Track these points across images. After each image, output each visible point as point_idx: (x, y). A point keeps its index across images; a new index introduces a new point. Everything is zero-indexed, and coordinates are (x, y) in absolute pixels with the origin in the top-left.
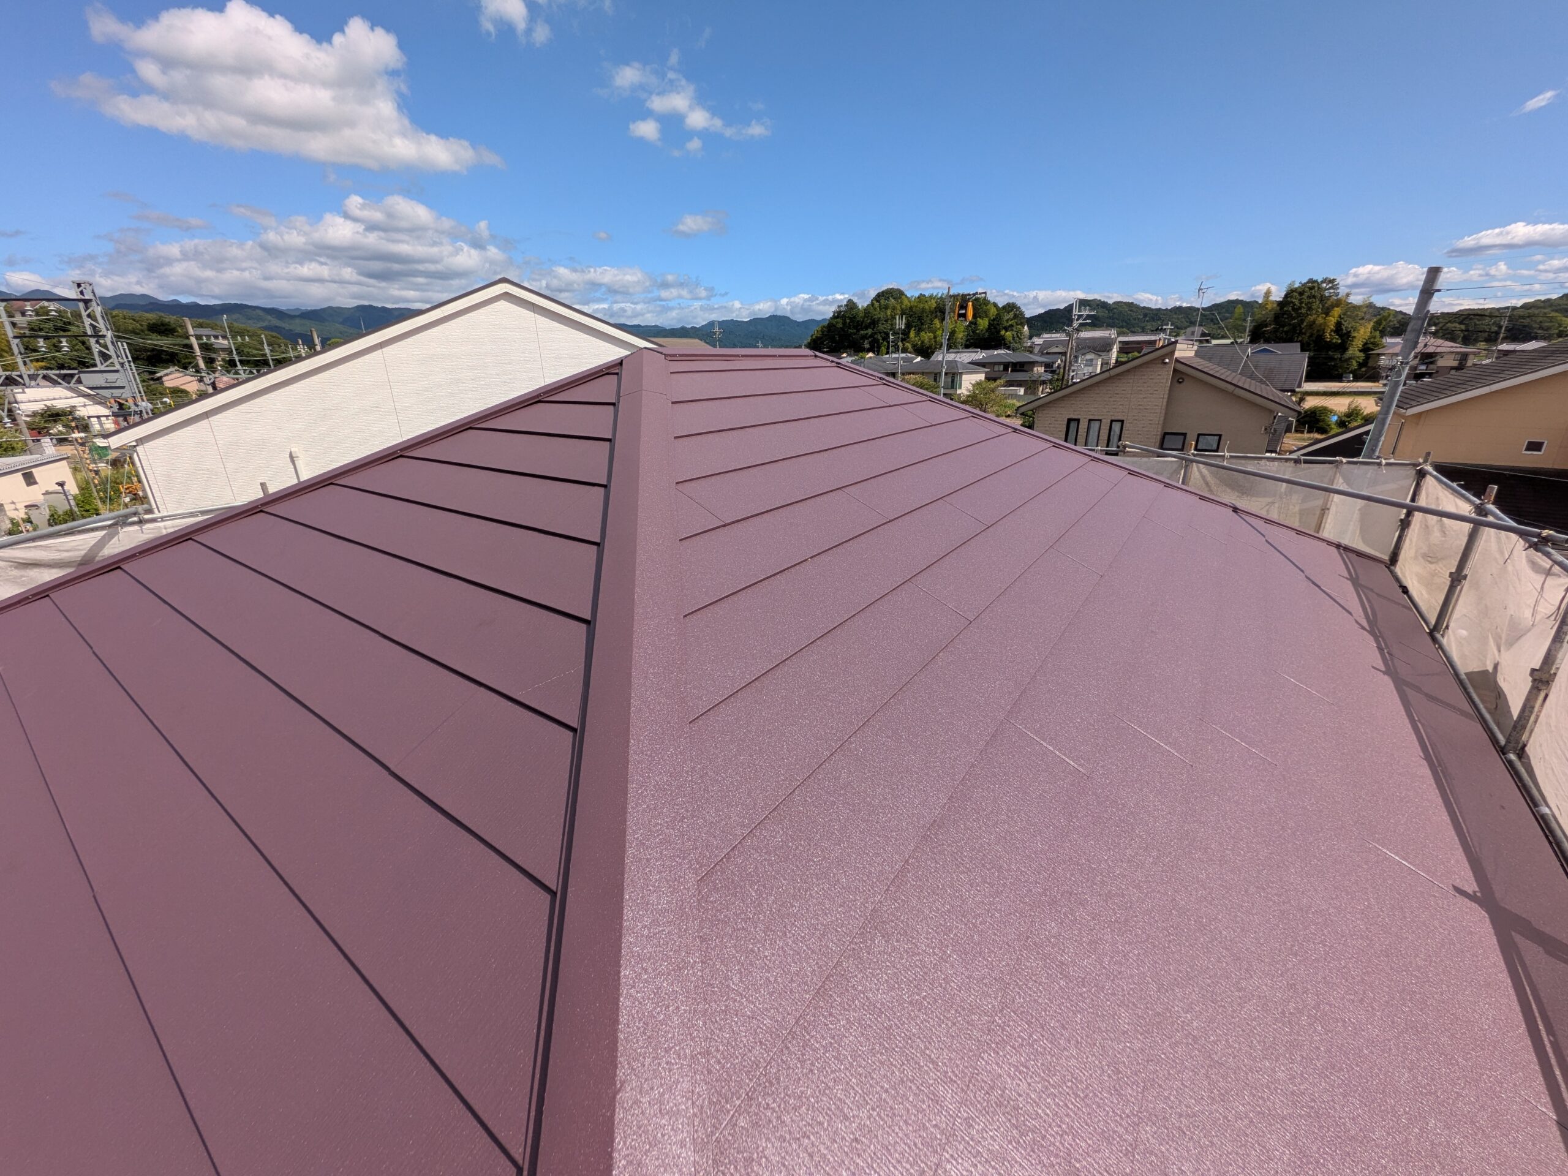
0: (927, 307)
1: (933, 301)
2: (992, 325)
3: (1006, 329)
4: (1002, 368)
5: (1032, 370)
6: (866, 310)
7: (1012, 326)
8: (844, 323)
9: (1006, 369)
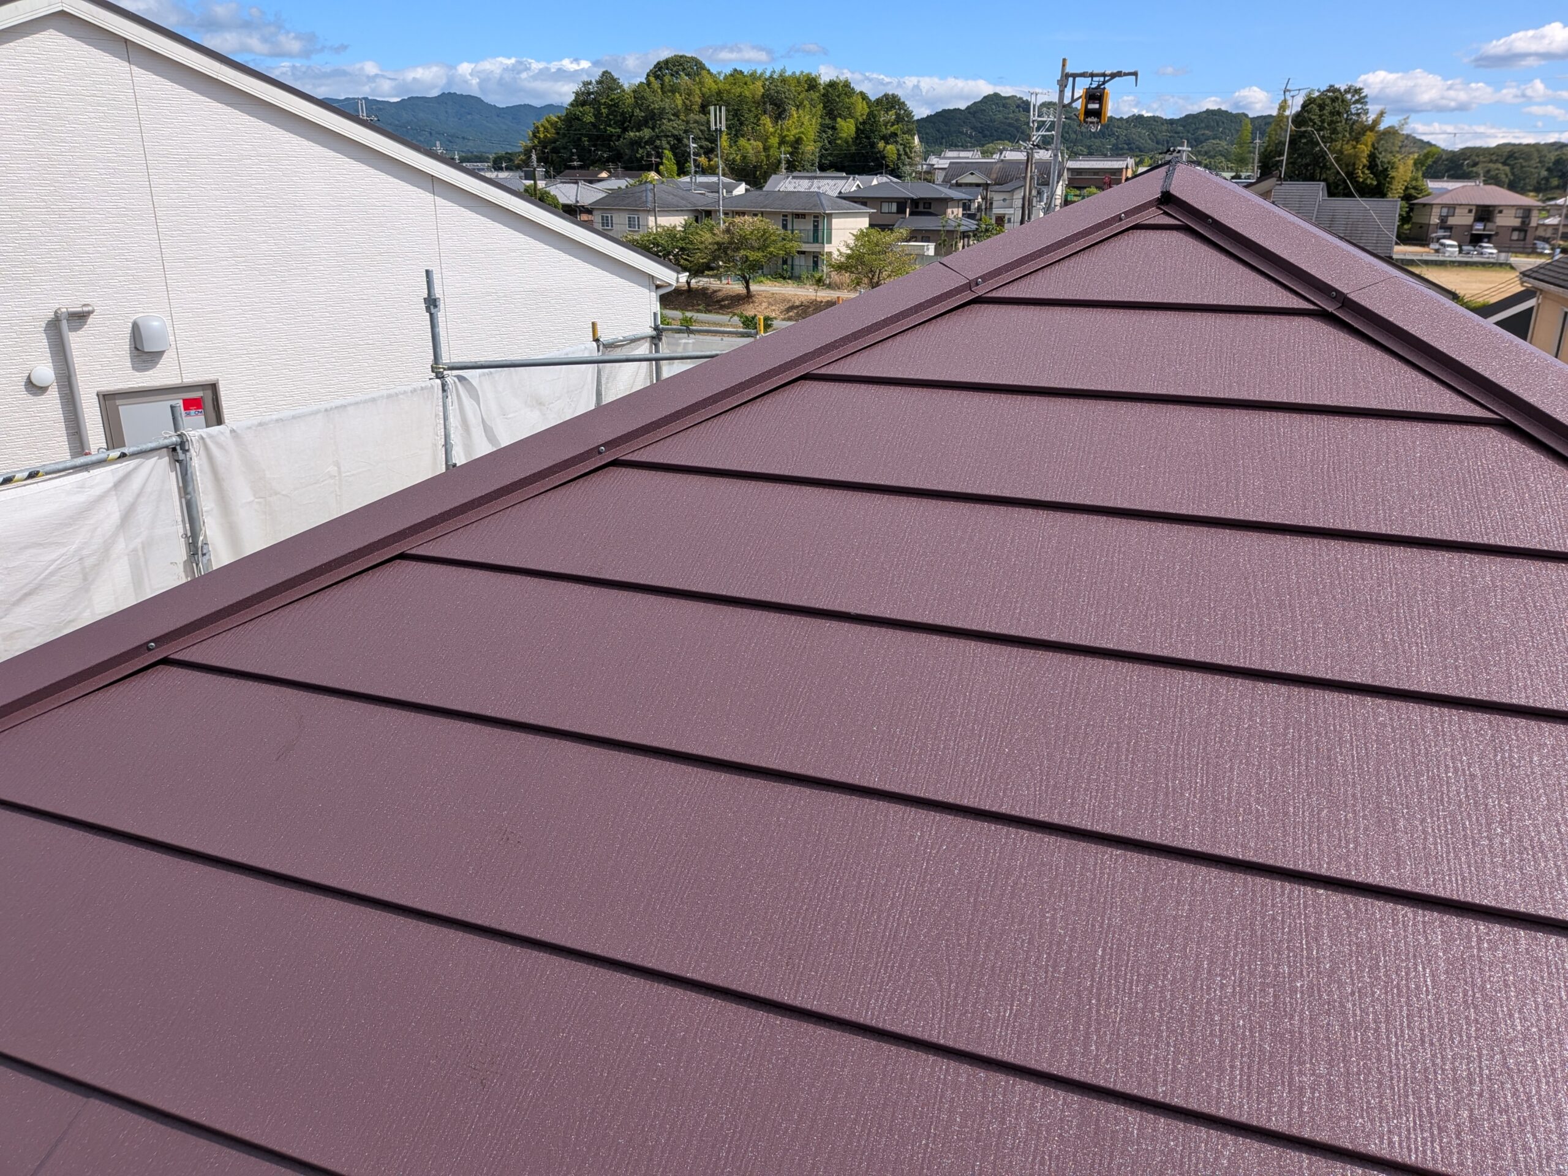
0: (747, 93)
1: (759, 84)
2: (863, 132)
3: (886, 139)
4: (894, 207)
5: (945, 213)
6: (637, 92)
7: (895, 135)
8: (598, 115)
9: (901, 210)
